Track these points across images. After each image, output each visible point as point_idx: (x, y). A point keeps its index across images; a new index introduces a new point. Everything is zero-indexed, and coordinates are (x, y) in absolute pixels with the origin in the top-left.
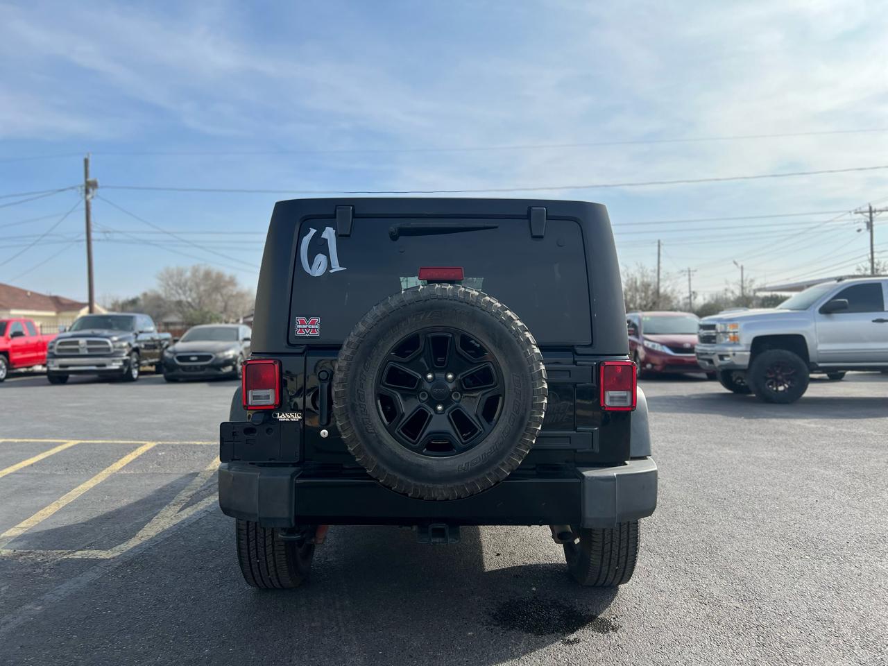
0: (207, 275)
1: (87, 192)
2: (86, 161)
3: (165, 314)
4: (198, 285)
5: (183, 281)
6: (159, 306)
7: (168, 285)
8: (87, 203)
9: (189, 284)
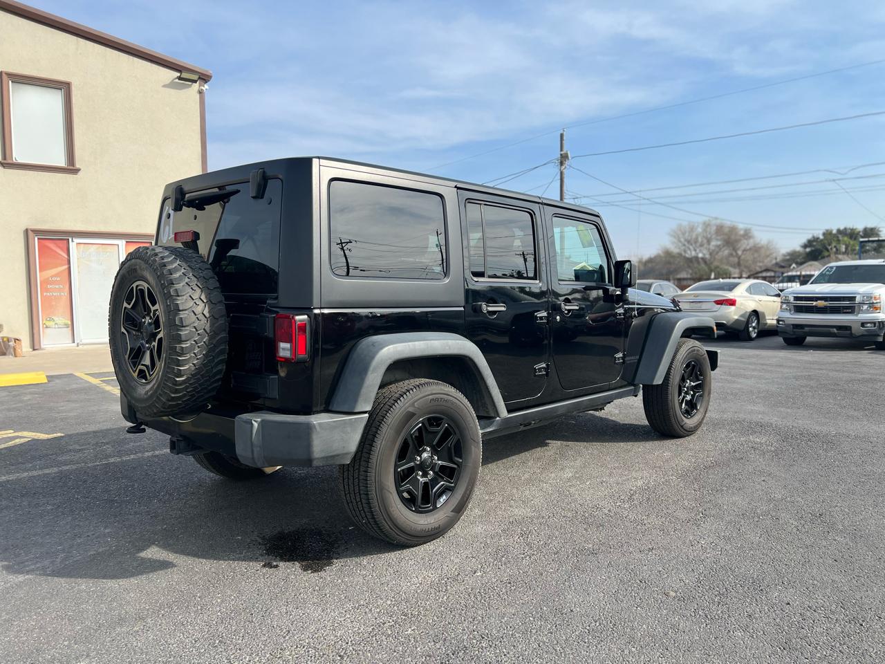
0: (720, 229)
1: (562, 164)
2: (562, 136)
3: (676, 271)
4: (709, 241)
5: (694, 236)
6: (669, 263)
7: (680, 241)
8: (562, 173)
9: (700, 239)
